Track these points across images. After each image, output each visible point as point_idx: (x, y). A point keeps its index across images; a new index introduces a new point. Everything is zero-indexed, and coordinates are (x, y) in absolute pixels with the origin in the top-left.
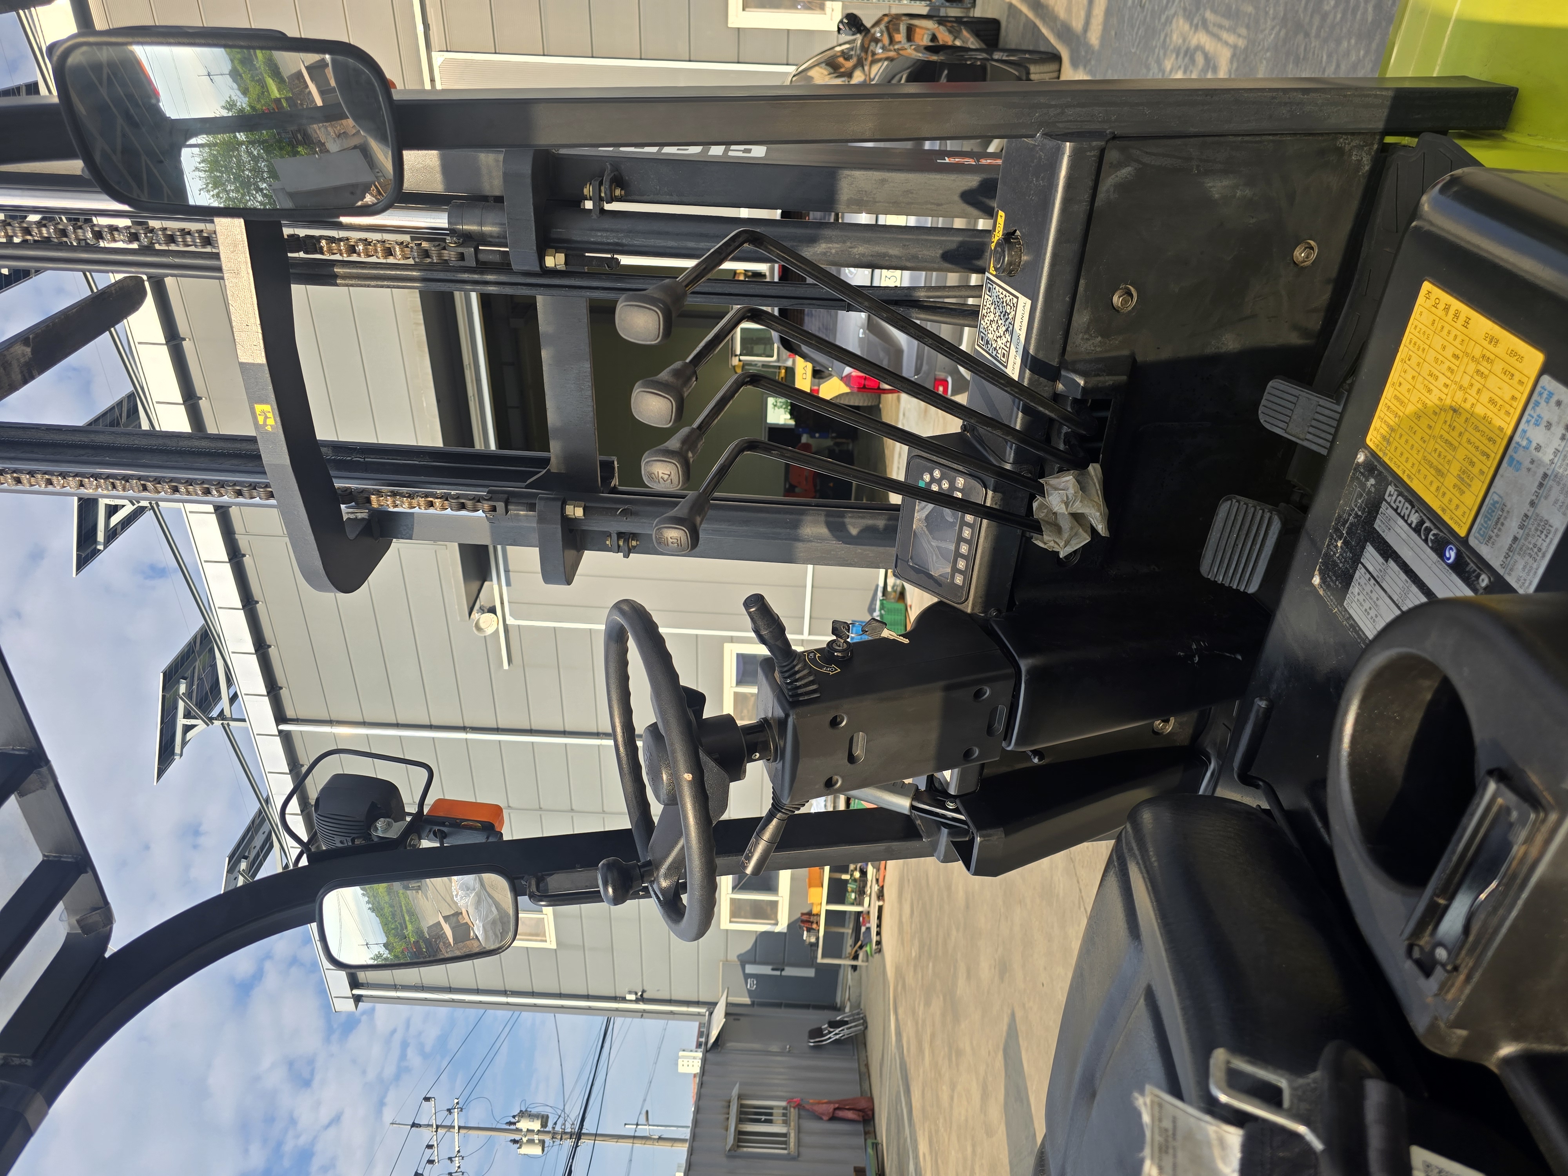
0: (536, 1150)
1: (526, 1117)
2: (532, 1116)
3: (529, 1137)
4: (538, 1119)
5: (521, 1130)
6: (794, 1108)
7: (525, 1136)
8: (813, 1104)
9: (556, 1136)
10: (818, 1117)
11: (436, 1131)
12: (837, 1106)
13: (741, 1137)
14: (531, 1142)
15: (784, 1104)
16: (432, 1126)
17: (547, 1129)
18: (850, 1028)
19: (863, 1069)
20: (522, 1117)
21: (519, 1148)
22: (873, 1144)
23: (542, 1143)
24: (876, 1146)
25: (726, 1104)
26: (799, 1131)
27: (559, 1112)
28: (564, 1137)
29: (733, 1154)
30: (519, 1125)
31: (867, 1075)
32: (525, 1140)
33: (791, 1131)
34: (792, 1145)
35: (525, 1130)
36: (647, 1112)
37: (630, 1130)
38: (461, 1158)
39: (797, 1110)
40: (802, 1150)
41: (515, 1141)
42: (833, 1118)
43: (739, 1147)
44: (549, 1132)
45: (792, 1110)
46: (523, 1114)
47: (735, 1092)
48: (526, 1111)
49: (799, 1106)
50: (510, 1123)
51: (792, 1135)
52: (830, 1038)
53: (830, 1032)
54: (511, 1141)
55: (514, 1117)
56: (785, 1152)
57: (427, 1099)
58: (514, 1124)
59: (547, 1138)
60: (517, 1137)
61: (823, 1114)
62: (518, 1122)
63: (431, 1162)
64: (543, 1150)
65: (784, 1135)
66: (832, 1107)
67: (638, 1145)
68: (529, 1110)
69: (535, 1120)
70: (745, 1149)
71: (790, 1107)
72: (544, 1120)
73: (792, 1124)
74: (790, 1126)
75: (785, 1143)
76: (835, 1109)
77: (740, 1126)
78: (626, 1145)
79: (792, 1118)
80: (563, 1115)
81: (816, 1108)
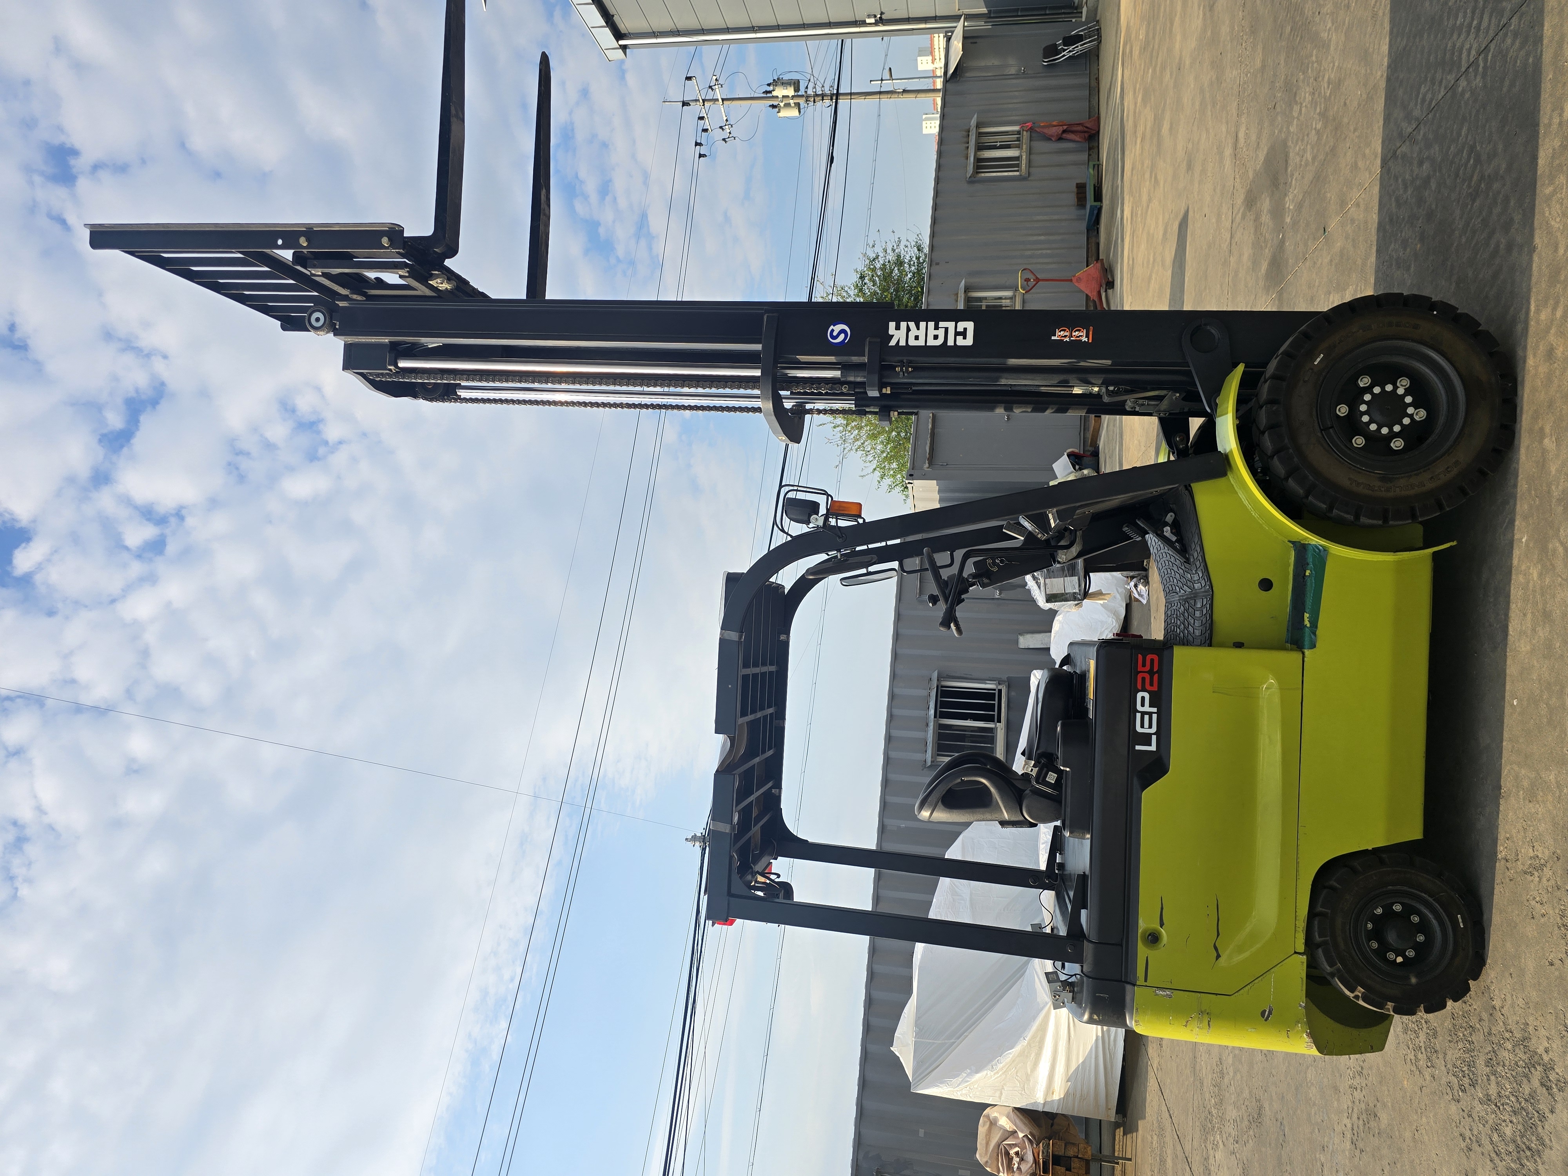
0: (794, 113)
1: (780, 85)
2: (785, 84)
3: (786, 101)
4: (791, 86)
5: (777, 97)
6: (1027, 131)
7: (782, 102)
8: (1043, 127)
9: (810, 99)
10: (1048, 139)
11: (704, 105)
12: (1065, 127)
13: (980, 164)
14: (787, 105)
15: (1017, 128)
16: (699, 100)
17: (800, 93)
18: (1084, 44)
19: (1094, 83)
20: (776, 86)
21: (778, 112)
22: (1094, 166)
23: (798, 105)
24: (1098, 167)
25: (965, 134)
26: (1030, 152)
27: (808, 76)
28: (817, 99)
29: (972, 181)
30: (774, 94)
31: (1097, 89)
32: (782, 104)
33: (1023, 154)
34: (1023, 166)
35: (780, 96)
36: (890, 69)
37: (875, 86)
38: (730, 126)
39: (1029, 132)
40: (1032, 170)
41: (773, 106)
42: (1060, 139)
43: (978, 173)
44: (802, 96)
45: (1025, 133)
46: (777, 82)
47: (973, 122)
48: (778, 79)
49: (1031, 130)
50: (767, 92)
51: (1024, 157)
52: (1064, 56)
53: (1065, 50)
54: (770, 106)
55: (769, 85)
56: (1018, 173)
57: (689, 78)
58: (770, 92)
59: (802, 101)
60: (775, 103)
61: (1052, 136)
62: (774, 90)
63: (705, 130)
64: (800, 112)
65: (1017, 158)
66: (1061, 129)
67: (885, 100)
68: (781, 77)
69: (788, 87)
70: (983, 175)
71: (1023, 130)
72: (796, 85)
73: (1024, 147)
74: (1022, 149)
75: (1017, 166)
76: (1064, 131)
77: (979, 153)
78: (873, 101)
79: (1024, 141)
80: (812, 80)
81: (1046, 131)
